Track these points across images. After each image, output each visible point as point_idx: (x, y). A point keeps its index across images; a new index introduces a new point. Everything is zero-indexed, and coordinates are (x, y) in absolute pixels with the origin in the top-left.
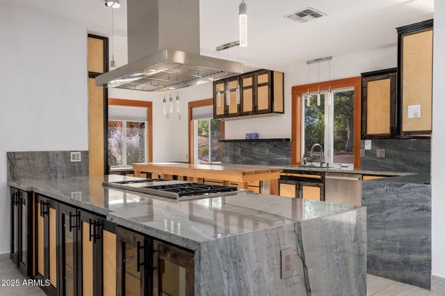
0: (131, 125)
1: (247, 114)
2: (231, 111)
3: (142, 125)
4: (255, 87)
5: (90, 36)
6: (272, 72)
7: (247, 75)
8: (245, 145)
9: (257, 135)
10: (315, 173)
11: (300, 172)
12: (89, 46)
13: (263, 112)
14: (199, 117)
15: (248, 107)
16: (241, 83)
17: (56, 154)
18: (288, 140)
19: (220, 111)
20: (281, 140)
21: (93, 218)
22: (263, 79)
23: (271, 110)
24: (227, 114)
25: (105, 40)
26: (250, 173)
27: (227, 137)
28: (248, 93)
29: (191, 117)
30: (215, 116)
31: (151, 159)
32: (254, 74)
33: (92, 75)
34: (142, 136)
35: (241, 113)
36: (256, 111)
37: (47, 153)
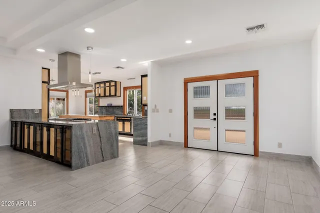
0: (59, 99)
1: (107, 96)
2: (101, 95)
3: (64, 99)
4: (110, 86)
5: (43, 68)
6: (116, 82)
7: (107, 82)
8: (107, 108)
9: (111, 104)
10: (129, 117)
11: (124, 117)
12: (42, 72)
13: (113, 96)
14: (89, 97)
15: (107, 94)
16: (105, 84)
17: (29, 110)
18: (122, 106)
19: (97, 95)
20: (119, 106)
21: (47, 125)
22: (113, 84)
23: (115, 95)
24: (100, 96)
25: (49, 70)
26: (102, 117)
27: (101, 105)
28: (107, 89)
29: (86, 97)
30: (95, 97)
31: (68, 113)
32: (110, 82)
33: (43, 82)
34: (64, 104)
35: (105, 96)
36: (110, 96)
37: (26, 110)
